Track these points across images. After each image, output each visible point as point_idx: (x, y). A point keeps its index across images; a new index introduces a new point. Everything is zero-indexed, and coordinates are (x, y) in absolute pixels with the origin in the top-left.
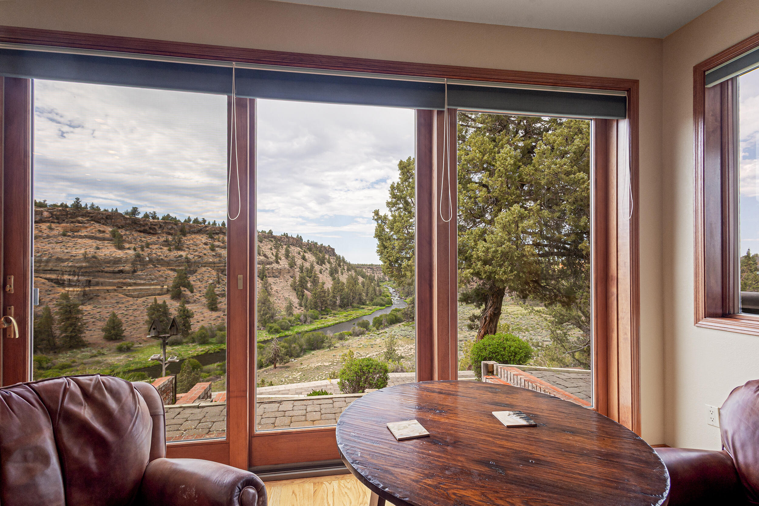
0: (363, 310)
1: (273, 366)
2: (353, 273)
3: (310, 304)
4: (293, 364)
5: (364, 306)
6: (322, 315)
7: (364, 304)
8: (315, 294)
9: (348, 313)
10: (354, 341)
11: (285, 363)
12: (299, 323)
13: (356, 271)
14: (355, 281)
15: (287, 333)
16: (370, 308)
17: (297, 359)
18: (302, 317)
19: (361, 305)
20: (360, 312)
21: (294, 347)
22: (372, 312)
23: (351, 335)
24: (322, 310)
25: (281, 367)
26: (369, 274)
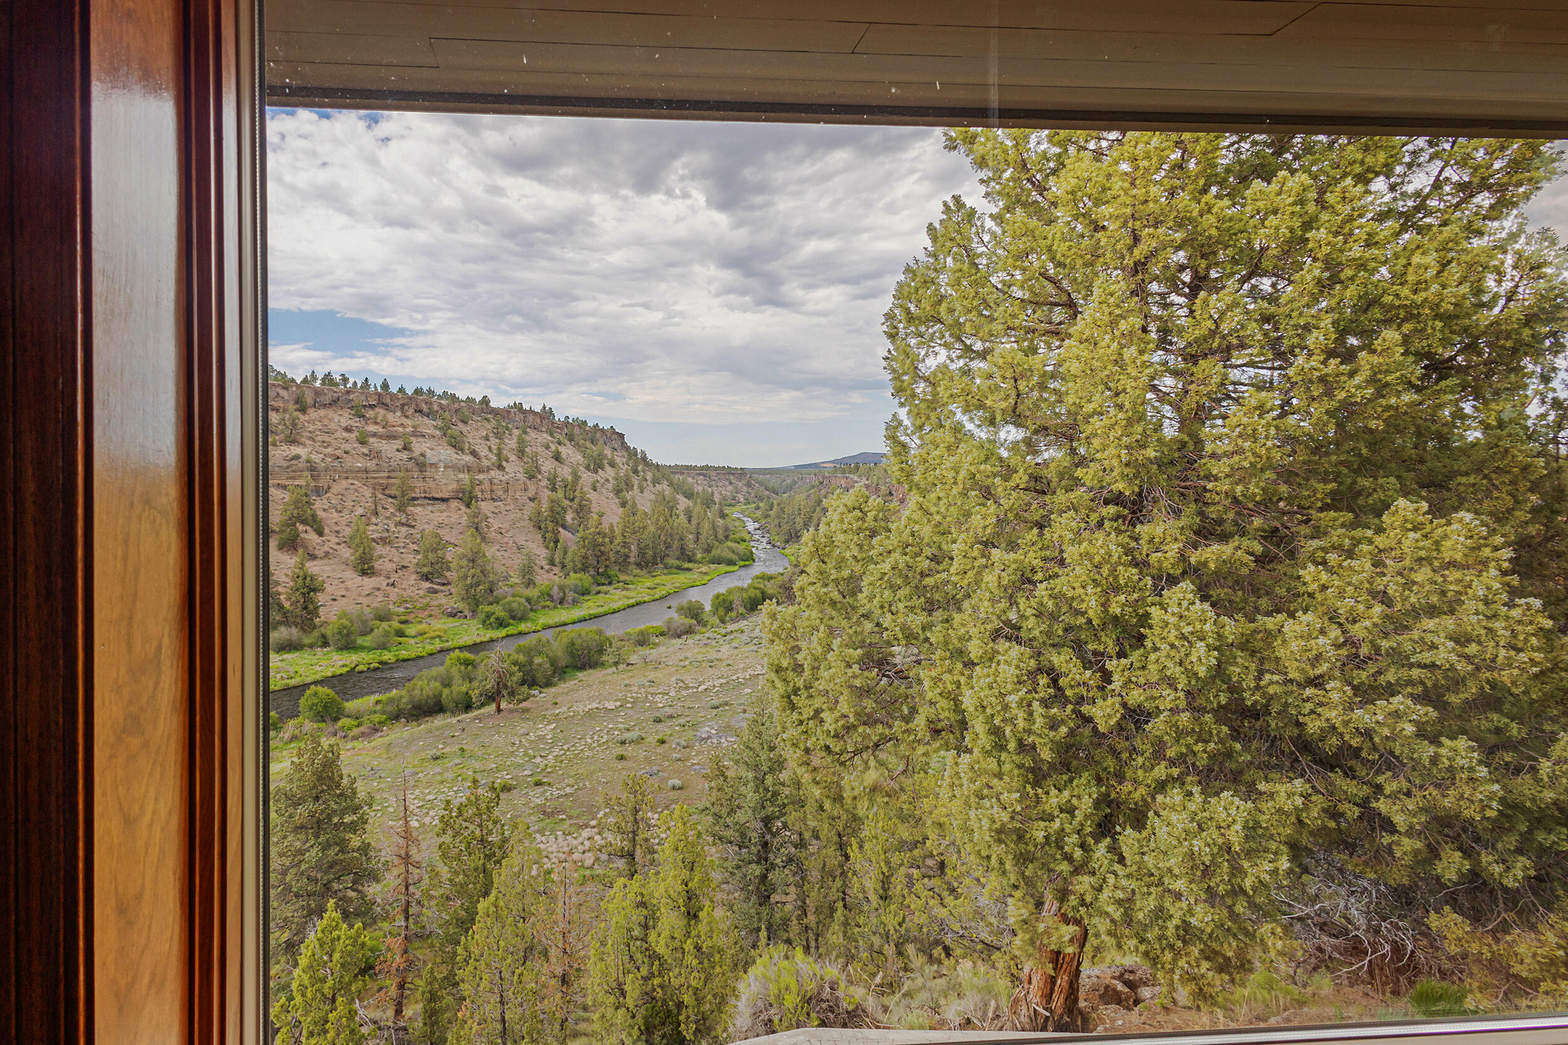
0: (688, 575)
1: (493, 706)
2: (664, 487)
3: (574, 561)
4: (537, 702)
5: (690, 565)
6: (599, 585)
7: (690, 561)
8: (584, 539)
9: (657, 580)
10: (671, 650)
11: (520, 702)
12: (548, 603)
13: (671, 484)
14: (671, 507)
15: (523, 627)
16: (704, 569)
17: (545, 690)
18: (555, 591)
19: (684, 561)
20: (682, 578)
21: (540, 665)
22: (708, 578)
23: (662, 634)
24: (598, 574)
25: (511, 711)
26: (700, 488)
